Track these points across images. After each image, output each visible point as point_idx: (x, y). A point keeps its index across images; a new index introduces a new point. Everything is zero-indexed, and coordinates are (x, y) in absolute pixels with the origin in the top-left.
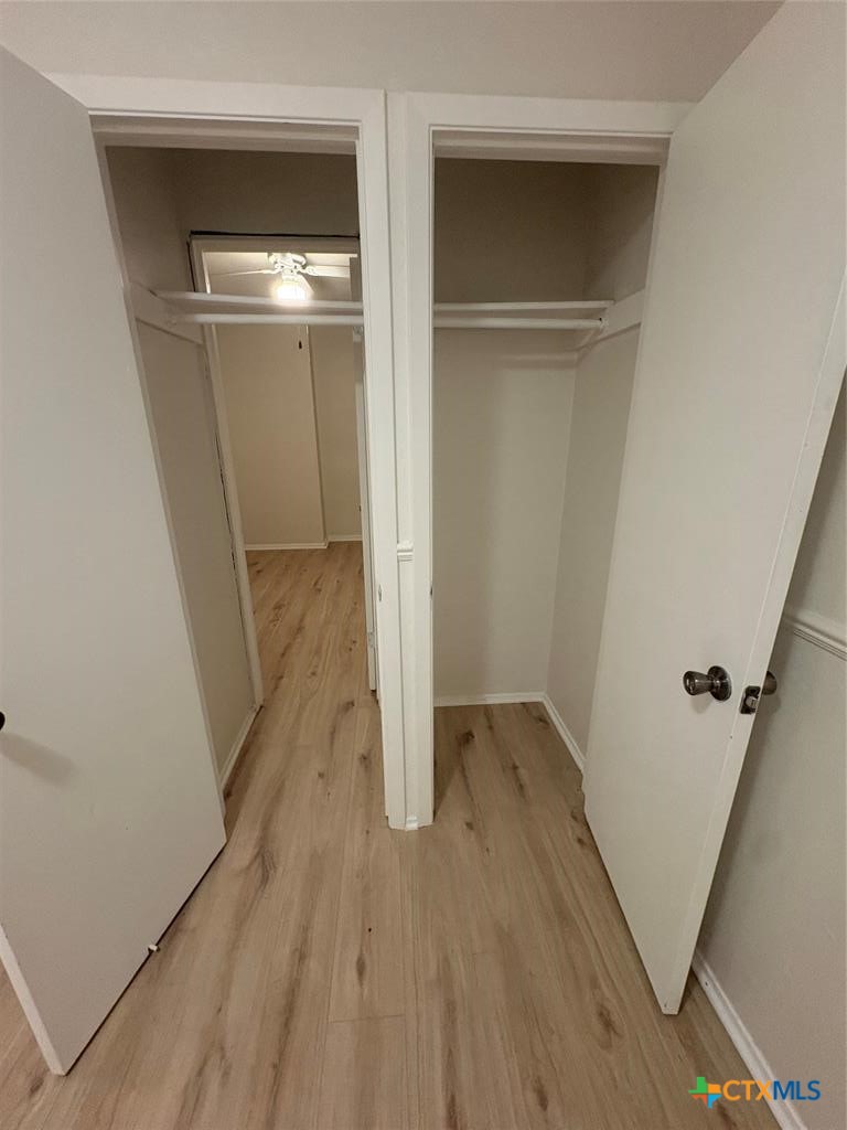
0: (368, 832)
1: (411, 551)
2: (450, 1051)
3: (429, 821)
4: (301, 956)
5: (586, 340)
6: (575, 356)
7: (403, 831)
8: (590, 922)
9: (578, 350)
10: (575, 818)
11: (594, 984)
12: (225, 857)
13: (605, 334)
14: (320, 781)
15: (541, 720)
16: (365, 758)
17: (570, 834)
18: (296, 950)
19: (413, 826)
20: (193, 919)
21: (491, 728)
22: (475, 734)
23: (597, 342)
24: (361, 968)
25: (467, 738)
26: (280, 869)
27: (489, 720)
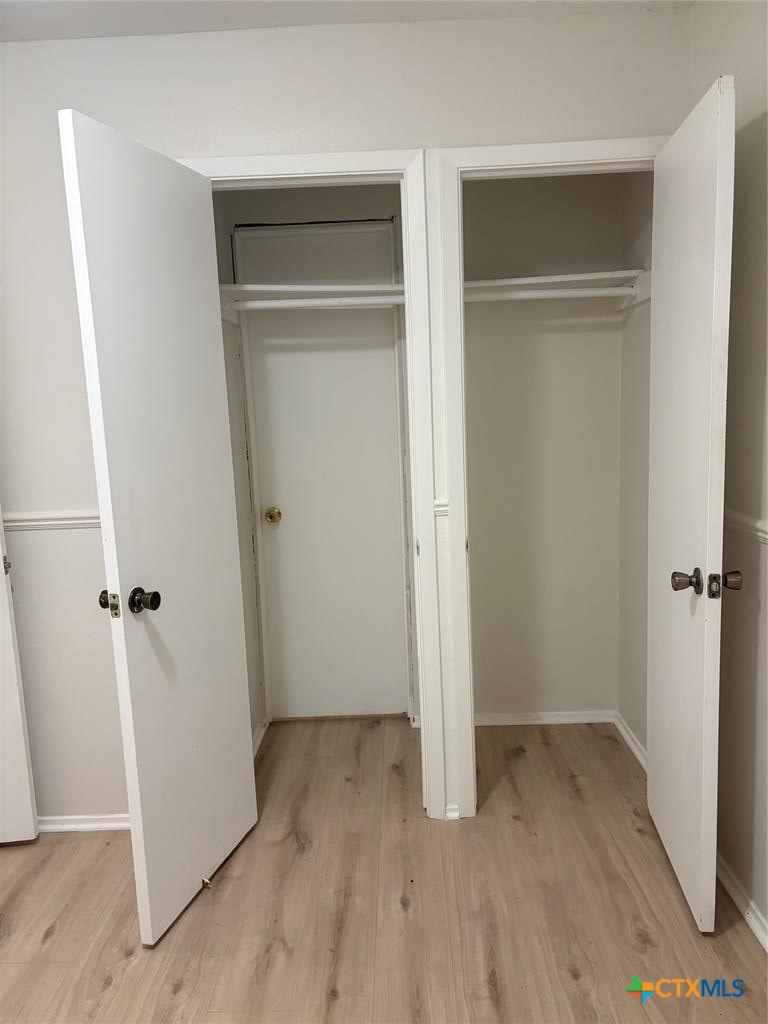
0: (405, 821)
1: (447, 506)
2: (492, 948)
3: (471, 812)
4: (346, 893)
5: (625, 305)
6: (620, 318)
7: (444, 820)
8: (641, 884)
9: (621, 312)
10: (636, 813)
11: (637, 918)
12: (258, 833)
13: (638, 300)
14: (349, 784)
15: (609, 738)
16: (397, 767)
17: (630, 824)
18: (340, 891)
19: (454, 815)
20: (237, 869)
21: (547, 744)
22: (527, 748)
23: (634, 307)
24: (405, 903)
25: (519, 752)
26: (316, 843)
27: (544, 739)
